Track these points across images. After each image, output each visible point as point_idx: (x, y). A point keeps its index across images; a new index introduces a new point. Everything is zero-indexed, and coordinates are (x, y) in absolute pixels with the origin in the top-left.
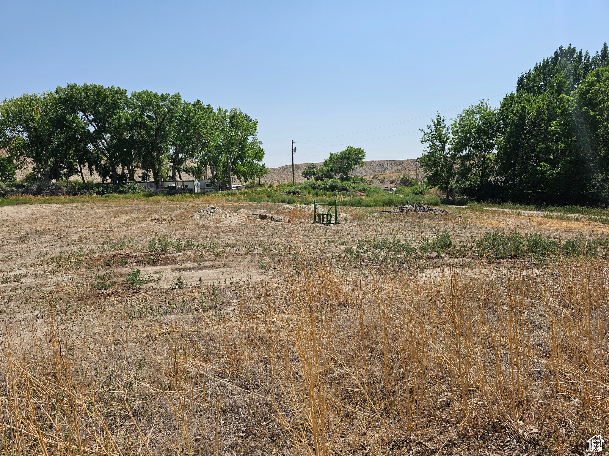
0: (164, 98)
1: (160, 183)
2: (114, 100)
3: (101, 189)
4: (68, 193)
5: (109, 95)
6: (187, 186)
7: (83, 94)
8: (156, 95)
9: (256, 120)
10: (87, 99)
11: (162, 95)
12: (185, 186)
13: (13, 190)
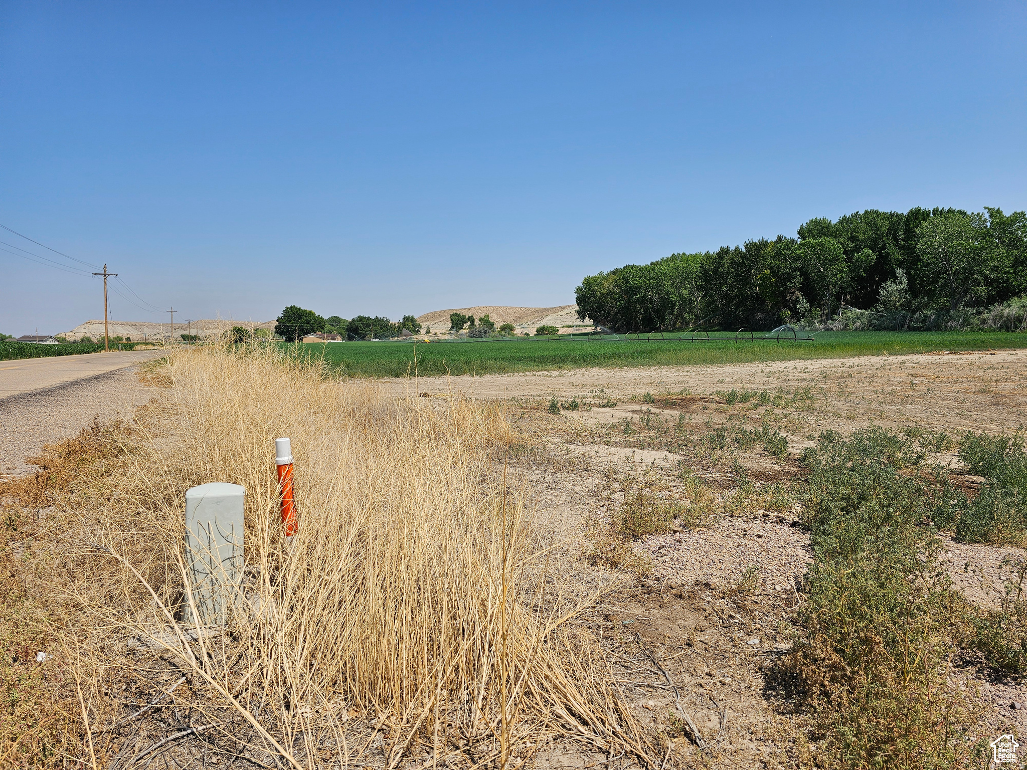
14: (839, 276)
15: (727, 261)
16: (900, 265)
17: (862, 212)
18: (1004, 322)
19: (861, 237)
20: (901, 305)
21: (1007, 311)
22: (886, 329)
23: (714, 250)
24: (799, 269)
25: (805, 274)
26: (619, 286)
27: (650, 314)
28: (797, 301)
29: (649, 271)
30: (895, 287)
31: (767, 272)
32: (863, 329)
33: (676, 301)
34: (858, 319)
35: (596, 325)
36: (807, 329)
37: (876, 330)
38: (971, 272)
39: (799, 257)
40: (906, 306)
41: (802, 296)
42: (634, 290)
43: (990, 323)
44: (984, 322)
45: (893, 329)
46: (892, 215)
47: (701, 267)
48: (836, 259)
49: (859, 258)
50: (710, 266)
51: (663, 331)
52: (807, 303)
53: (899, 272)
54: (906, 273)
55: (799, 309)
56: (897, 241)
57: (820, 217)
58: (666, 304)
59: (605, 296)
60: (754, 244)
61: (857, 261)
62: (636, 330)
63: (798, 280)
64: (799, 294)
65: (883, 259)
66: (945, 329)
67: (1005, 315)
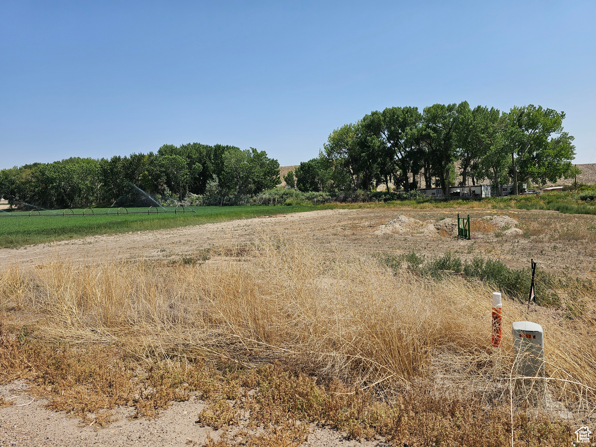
0: (450, 108)
1: (447, 189)
2: (405, 119)
3: (388, 196)
4: (364, 201)
5: (401, 115)
6: (474, 191)
7: (382, 118)
8: (443, 107)
9: (563, 112)
10: (384, 121)
11: (449, 106)
12: (472, 192)
13: (329, 198)
14: (185, 177)
15: (119, 165)
16: (214, 172)
17: (192, 144)
18: (264, 201)
19: (194, 157)
20: (217, 193)
21: (264, 196)
22: (212, 205)
23: (109, 158)
24: (164, 172)
25: (167, 175)
26: (36, 177)
27: (63, 197)
28: (164, 190)
29: (62, 168)
30: (213, 184)
31: (146, 173)
32: (200, 205)
33: (83, 188)
34: (197, 199)
35: (11, 203)
36: (171, 205)
37: (207, 205)
38: (248, 177)
39: (163, 165)
40: (219, 193)
41: (167, 187)
42: (51, 180)
43: (257, 201)
44: (255, 201)
45: (216, 205)
46: (207, 146)
47: (101, 168)
48: (183, 167)
49: (195, 167)
50: (107, 168)
51: (73, 208)
52: (169, 191)
53: (214, 176)
54: (217, 176)
55: (166, 194)
56: (210, 160)
57: (169, 144)
58: (75, 190)
59: (23, 183)
60: (135, 156)
61: (194, 169)
62: (51, 207)
63: (164, 178)
64: (165, 186)
65: (205, 168)
66: (240, 205)
67: (264, 198)
